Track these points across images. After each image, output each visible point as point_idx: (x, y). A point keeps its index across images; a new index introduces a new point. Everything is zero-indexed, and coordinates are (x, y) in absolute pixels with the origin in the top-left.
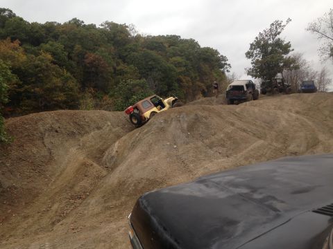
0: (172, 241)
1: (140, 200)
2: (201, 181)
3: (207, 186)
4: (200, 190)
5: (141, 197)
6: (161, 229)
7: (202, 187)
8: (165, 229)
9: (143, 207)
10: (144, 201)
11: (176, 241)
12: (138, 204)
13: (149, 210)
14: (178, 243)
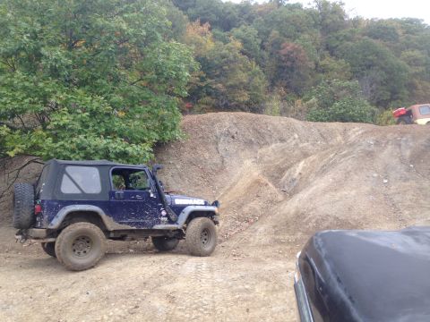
0: (344, 297)
1: (315, 237)
2: (410, 233)
3: (417, 240)
4: (404, 244)
5: (316, 235)
6: (334, 279)
7: (410, 240)
8: (339, 280)
9: (316, 246)
10: (320, 240)
11: (350, 298)
12: (311, 242)
13: (323, 252)
14: (353, 302)
